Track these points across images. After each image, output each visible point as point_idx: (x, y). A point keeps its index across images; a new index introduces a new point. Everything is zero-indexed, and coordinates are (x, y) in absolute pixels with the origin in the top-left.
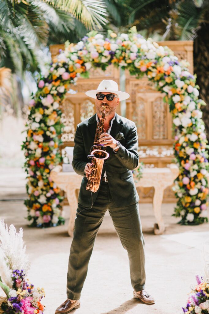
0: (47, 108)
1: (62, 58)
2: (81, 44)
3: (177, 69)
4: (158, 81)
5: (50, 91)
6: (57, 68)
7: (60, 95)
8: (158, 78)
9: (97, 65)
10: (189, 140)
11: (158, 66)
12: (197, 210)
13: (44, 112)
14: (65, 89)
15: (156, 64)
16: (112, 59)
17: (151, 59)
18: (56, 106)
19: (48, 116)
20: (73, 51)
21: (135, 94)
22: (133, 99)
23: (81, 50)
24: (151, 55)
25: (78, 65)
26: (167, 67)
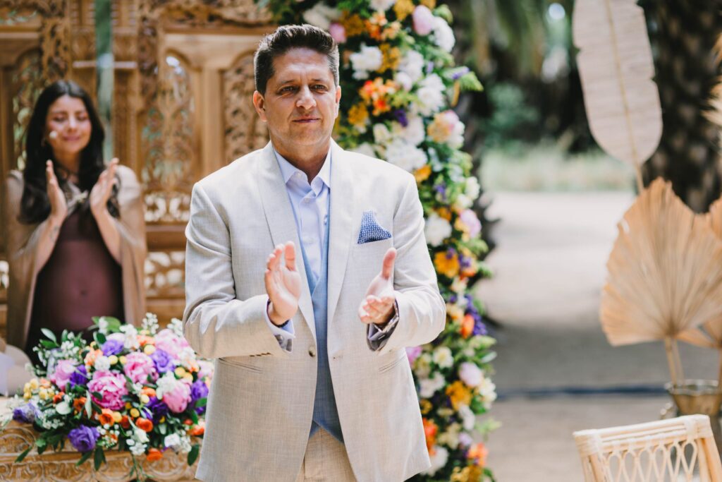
21: (154, 34)
22: (145, 55)
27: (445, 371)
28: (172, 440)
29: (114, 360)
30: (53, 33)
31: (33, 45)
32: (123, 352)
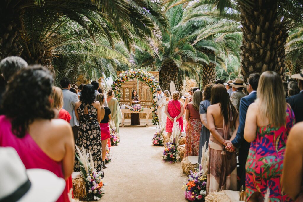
0: (116, 90)
1: (121, 75)
2: (126, 71)
3: (154, 80)
4: (149, 83)
5: (117, 85)
6: (119, 78)
7: (120, 86)
8: (149, 82)
9: (131, 78)
15: (148, 78)
16: (135, 76)
18: (118, 89)
19: (116, 92)
20: (124, 73)
21: (142, 86)
22: (141, 88)
23: (126, 73)
24: (147, 76)
25: (125, 78)
26: (151, 79)
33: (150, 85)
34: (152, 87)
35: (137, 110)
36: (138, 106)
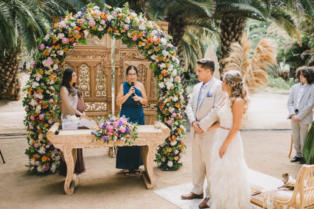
0: (47, 69)
1: (63, 24)
2: (80, 13)
3: (164, 41)
4: (147, 50)
5: (50, 54)
6: (57, 33)
7: (60, 58)
8: (147, 47)
9: (94, 32)
10: (171, 100)
11: (148, 37)
12: (176, 158)
13: (44, 72)
14: (64, 53)
15: (146, 35)
16: (107, 28)
17: (142, 31)
18: (56, 67)
19: (48, 76)
20: (72, 18)
21: (123, 61)
22: (121, 65)
23: (79, 18)
24: (142, 27)
25: (77, 31)
26: (155, 38)
27: (177, 126)
28: (122, 138)
29: (111, 123)
30: (103, 60)
31: (100, 62)
32: (113, 121)
33: (152, 55)
34: (157, 61)
35: (119, 138)
36: (120, 124)
